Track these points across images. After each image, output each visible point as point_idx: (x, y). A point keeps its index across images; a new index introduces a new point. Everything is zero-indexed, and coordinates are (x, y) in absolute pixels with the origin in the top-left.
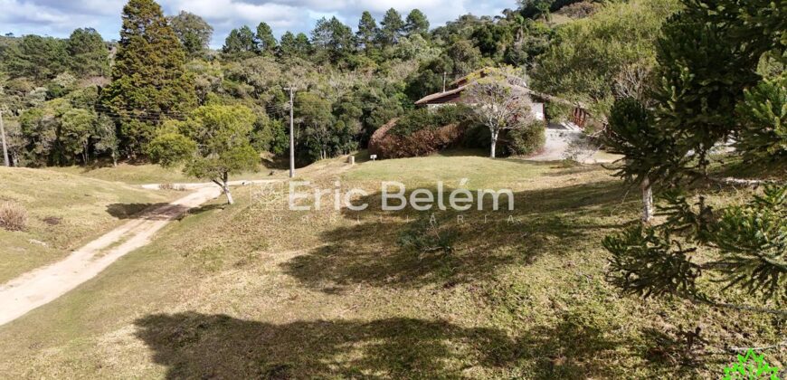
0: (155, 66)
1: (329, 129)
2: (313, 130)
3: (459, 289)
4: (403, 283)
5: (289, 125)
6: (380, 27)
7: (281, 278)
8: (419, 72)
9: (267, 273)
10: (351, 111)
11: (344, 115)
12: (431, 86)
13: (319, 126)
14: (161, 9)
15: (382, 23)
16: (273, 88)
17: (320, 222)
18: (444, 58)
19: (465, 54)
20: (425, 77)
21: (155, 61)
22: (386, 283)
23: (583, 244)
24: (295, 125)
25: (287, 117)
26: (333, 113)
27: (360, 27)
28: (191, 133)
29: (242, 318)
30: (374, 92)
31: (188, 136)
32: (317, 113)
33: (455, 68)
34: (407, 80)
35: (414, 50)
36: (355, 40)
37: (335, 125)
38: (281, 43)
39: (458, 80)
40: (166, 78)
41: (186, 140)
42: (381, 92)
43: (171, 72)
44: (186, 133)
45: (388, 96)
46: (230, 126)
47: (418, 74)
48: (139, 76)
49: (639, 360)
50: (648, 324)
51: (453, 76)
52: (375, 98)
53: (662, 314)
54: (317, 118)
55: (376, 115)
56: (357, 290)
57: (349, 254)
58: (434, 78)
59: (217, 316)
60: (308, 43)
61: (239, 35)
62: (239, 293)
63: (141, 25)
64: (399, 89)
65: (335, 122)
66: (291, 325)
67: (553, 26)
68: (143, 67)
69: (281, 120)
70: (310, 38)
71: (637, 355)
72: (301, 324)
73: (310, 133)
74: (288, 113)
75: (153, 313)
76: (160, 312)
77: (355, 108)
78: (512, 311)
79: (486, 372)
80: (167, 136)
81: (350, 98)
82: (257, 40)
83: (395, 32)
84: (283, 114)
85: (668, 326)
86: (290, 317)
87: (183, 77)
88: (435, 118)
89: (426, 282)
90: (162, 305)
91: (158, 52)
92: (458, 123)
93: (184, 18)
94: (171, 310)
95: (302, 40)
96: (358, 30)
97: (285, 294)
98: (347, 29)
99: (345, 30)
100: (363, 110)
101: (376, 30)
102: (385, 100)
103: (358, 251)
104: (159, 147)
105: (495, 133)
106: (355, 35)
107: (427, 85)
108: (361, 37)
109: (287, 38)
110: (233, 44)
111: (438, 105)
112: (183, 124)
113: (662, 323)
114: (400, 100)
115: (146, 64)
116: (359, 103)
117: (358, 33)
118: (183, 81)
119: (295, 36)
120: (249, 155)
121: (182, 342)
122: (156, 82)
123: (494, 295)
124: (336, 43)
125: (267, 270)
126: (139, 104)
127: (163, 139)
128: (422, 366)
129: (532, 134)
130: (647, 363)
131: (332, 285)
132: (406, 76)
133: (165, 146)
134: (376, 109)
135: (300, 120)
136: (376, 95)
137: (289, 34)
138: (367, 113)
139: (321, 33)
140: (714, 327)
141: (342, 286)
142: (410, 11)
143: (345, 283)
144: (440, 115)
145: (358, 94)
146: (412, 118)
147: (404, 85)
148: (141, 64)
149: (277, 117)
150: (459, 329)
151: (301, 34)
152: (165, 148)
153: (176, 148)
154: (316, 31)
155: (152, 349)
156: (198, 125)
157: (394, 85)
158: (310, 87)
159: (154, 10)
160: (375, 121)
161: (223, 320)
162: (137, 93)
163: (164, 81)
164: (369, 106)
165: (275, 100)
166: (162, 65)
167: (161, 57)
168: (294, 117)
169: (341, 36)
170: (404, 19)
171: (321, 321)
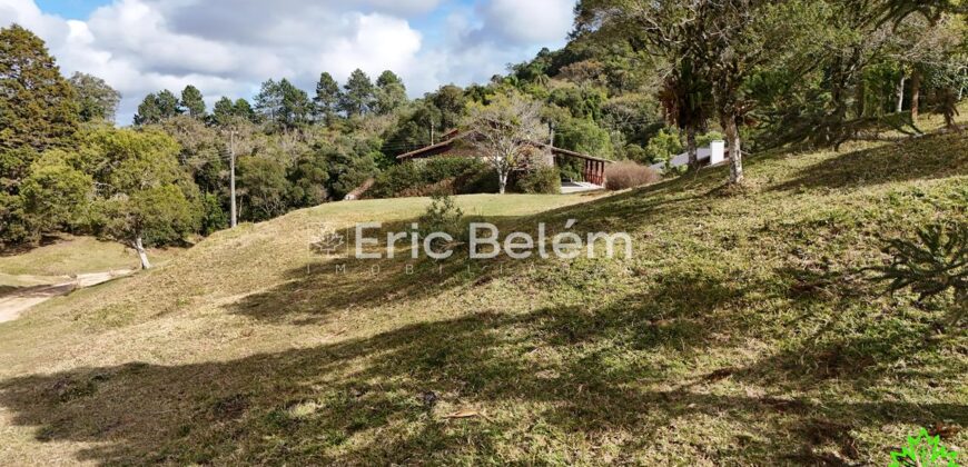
0: (36, 120)
1: (283, 198)
2: (261, 200)
3: (496, 283)
4: (413, 295)
5: (229, 199)
6: (344, 91)
7: (226, 319)
8: (399, 125)
9: (203, 316)
10: (313, 174)
11: (303, 180)
12: (415, 142)
13: (269, 195)
14: (45, 46)
15: (346, 87)
16: (206, 152)
17: (280, 261)
18: (429, 107)
19: (456, 102)
20: (408, 131)
21: (35, 113)
22: (386, 300)
23: (657, 217)
24: (238, 198)
25: (225, 188)
26: (288, 178)
27: (318, 92)
28: (84, 165)
29: (168, 364)
30: (342, 151)
31: (80, 169)
32: (268, 177)
33: (443, 122)
34: (384, 136)
35: (392, 103)
36: (312, 109)
37: (290, 193)
38: (215, 111)
39: (448, 131)
40: (51, 136)
41: (74, 173)
42: (352, 151)
43: (59, 127)
44: (77, 167)
45: (361, 155)
46: (143, 154)
47: (398, 128)
48: (12, 131)
49: (780, 302)
50: (779, 264)
51: (441, 129)
52: (344, 158)
53: (795, 252)
54: (267, 184)
55: (345, 179)
56: (343, 316)
57: (325, 286)
58: (418, 131)
59: (126, 365)
60: (251, 111)
61: (157, 102)
62: (160, 339)
63: (15, 67)
64: (374, 147)
65: (291, 189)
66: (246, 359)
67: (551, 91)
68: (17, 121)
69: (216, 192)
70: (253, 103)
71: (775, 297)
72: (260, 357)
73: (257, 204)
74: (227, 183)
75: (17, 376)
76: (31, 373)
77: (318, 169)
78: (580, 287)
79: (559, 350)
80: (49, 169)
81: (311, 158)
82: (181, 108)
83: (363, 98)
84: (220, 184)
85: (806, 262)
86: (244, 351)
87: (77, 134)
88: (422, 174)
89: (445, 287)
90: (33, 366)
91: (40, 100)
92: (453, 178)
93: (78, 81)
94: (47, 370)
95: (242, 108)
96: (316, 95)
97: (236, 333)
98: (302, 93)
99: (299, 95)
100: (330, 173)
101: (339, 95)
102: (356, 161)
103: (340, 282)
104: (36, 185)
105: (503, 175)
106: (312, 101)
107: (410, 139)
108: (320, 103)
109: (223, 106)
110: (149, 114)
111: (426, 159)
112: (73, 154)
113: (798, 261)
114: (376, 161)
115: (22, 116)
116: (324, 164)
117: (315, 99)
118: (76, 139)
119: (234, 103)
120: (172, 197)
121: (65, 394)
122: (37, 141)
123: (549, 278)
124: (287, 111)
125: (203, 313)
126: (9, 169)
127: (42, 173)
128: (461, 360)
129: (545, 184)
130: (792, 304)
131: (304, 316)
132: (382, 132)
133: (44, 183)
134: (345, 171)
135: (244, 192)
136: (345, 155)
137: (225, 101)
138: (334, 176)
139: (268, 98)
140: (871, 253)
141: (319, 316)
142: (380, 74)
143: (325, 312)
144: (430, 170)
145: (322, 153)
146: (394, 174)
147: (380, 142)
148: (14, 116)
149: (211, 190)
150: (507, 316)
151: (241, 100)
152: (45, 187)
153: (61, 184)
154: (261, 96)
155: (12, 411)
156: (96, 153)
157: (367, 142)
158: (255, 151)
159: (34, 46)
160: (344, 187)
161: (136, 369)
162: (7, 156)
163: (49, 140)
164: (335, 167)
165: (207, 166)
166: (45, 119)
167: (44, 109)
168: (236, 188)
169: (294, 101)
170: (373, 81)
171: (293, 350)
